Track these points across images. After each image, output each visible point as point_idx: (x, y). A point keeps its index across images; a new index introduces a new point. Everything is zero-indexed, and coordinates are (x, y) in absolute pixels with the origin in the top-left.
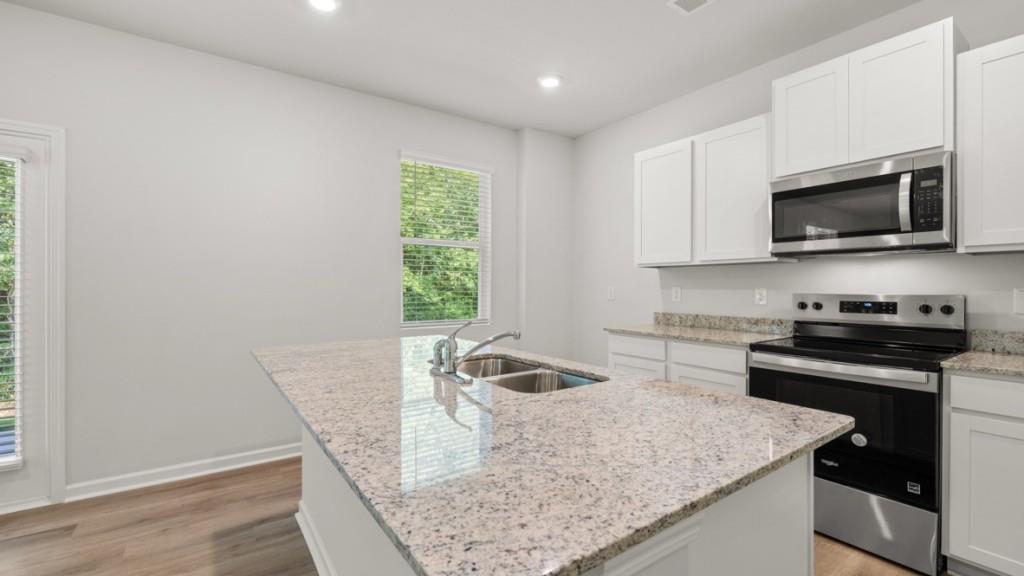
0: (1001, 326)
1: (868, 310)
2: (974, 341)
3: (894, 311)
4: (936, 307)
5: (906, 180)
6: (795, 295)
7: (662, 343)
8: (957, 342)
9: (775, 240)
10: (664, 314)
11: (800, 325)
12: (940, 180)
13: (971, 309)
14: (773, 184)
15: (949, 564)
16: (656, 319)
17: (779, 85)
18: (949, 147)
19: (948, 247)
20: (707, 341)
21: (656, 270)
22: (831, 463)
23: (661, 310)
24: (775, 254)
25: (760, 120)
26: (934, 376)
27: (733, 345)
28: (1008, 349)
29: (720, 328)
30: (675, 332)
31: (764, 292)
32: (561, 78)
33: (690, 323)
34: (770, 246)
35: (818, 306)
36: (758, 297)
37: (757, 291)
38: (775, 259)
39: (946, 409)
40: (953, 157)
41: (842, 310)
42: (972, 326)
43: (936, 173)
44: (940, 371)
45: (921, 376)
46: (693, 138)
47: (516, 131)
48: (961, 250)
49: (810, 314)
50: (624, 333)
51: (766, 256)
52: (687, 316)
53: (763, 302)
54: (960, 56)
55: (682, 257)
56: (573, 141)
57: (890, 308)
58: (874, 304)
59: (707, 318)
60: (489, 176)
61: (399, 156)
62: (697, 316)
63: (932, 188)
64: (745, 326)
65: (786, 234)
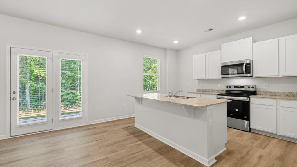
0: (262, 90)
1: (239, 88)
2: (257, 93)
3: (244, 88)
4: (251, 87)
5: (245, 65)
6: (226, 85)
7: (200, 94)
8: (254, 93)
9: (222, 75)
10: (199, 89)
11: (227, 91)
12: (250, 65)
13: (257, 87)
14: (222, 64)
15: (252, 130)
16: (197, 90)
17: (223, 45)
18: (252, 59)
19: (252, 76)
20: (209, 94)
21: (197, 80)
22: (232, 115)
23: (198, 88)
24: (222, 77)
25: (219, 51)
26: (248, 98)
27: (214, 94)
28: (263, 94)
29: (211, 92)
30: (202, 92)
31: (220, 85)
32: (178, 41)
33: (204, 91)
34: (221, 76)
35: (230, 87)
36: (218, 85)
37: (218, 84)
38: (222, 78)
39: (250, 104)
40: (252, 61)
41: (235, 88)
42: (257, 90)
43: (249, 64)
44: (249, 97)
45: (246, 98)
46: (206, 53)
47: (165, 50)
48: (254, 77)
49: (229, 89)
50: (191, 93)
51: (220, 77)
52: (204, 89)
53: (220, 86)
54: (254, 43)
55: (203, 77)
56: (177, 51)
57: (243, 87)
58: (240, 86)
59: (208, 90)
60: (160, 59)
61: (143, 56)
62: (206, 89)
63: (249, 66)
64: (216, 91)
65: (224, 73)
